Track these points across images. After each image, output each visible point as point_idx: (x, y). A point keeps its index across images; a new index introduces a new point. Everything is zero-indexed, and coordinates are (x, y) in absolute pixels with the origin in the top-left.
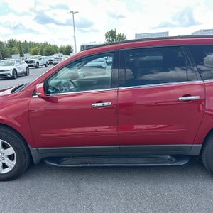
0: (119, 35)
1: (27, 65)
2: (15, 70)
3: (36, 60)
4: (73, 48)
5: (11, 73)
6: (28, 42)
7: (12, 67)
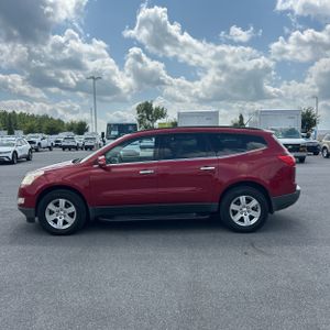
0: (157, 109)
1: (29, 146)
2: (15, 152)
3: (37, 140)
4: (89, 125)
5: (10, 156)
6: (18, 112)
7: (12, 149)
